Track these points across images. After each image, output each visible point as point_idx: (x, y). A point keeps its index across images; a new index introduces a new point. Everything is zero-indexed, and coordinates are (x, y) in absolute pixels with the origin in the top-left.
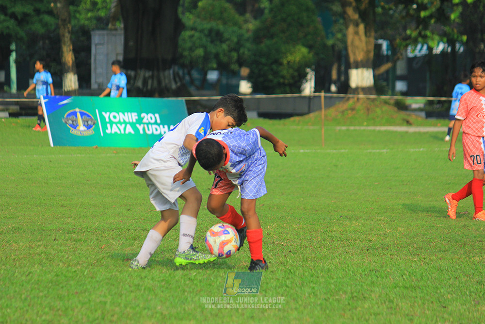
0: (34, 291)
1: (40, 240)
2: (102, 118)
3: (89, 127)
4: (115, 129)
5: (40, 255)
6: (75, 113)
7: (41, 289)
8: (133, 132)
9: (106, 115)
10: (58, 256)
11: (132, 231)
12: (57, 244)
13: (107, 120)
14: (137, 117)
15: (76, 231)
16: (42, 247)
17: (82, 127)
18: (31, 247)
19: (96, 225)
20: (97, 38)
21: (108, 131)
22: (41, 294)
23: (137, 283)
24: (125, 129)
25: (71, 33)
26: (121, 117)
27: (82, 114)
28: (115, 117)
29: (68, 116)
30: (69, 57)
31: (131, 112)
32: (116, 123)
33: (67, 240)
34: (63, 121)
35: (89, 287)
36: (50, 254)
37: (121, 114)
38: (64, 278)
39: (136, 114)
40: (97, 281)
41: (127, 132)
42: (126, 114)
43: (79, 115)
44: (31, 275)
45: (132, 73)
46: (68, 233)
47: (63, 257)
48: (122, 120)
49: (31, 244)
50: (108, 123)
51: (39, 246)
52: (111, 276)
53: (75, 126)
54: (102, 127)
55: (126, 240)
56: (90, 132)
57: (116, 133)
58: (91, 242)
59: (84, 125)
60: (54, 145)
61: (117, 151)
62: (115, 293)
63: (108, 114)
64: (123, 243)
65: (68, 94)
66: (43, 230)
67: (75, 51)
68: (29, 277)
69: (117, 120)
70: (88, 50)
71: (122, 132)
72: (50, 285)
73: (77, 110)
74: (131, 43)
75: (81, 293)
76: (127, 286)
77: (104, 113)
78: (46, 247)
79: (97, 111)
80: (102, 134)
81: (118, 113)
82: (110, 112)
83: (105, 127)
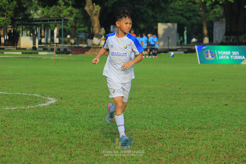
0: (194, 116)
1: (196, 97)
2: (218, 53)
3: (213, 57)
4: (222, 57)
5: (196, 103)
6: (207, 52)
7: (197, 115)
8: (229, 58)
9: (219, 52)
10: (202, 103)
11: (229, 94)
12: (202, 99)
13: (219, 54)
14: (230, 53)
15: (209, 94)
16: (196, 100)
17: (210, 57)
18: (192, 100)
19: (216, 92)
20: (216, 24)
21: (220, 58)
22: (197, 117)
23: (231, 113)
24: (226, 57)
25: (206, 22)
26: (225, 53)
27: (210, 52)
29: (205, 52)
30: (205, 31)
31: (228, 51)
32: (223, 55)
33: (205, 98)
34: (204, 54)
35: (214, 114)
36: (200, 102)
37: (225, 52)
38: (205, 111)
40: (217, 112)
41: (227, 58)
43: (209, 52)
44: (193, 110)
45: (228, 37)
46: (206, 95)
47: (204, 103)
49: (192, 99)
51: (195, 100)
52: (222, 110)
53: (207, 56)
55: (227, 97)
56: (213, 58)
57: (222, 59)
58: (214, 98)
59: (211, 56)
60: (200, 63)
61: (223, 65)
62: (224, 117)
64: (226, 99)
65: (205, 45)
66: (197, 94)
67: (208, 29)
68: (192, 110)
69: (223, 54)
70: (212, 29)
71: (225, 58)
72: (200, 113)
73: (209, 50)
74: (228, 26)
75: (211, 116)
76: (228, 114)
78: (198, 100)
79: (216, 51)
80: (217, 59)
81: (223, 51)
82: (221, 51)
83: (218, 57)
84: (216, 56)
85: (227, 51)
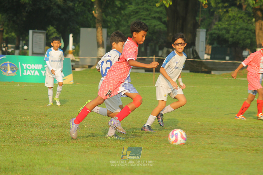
2: (22, 67)
3: (14, 71)
4: (28, 73)
8: (38, 74)
9: (24, 66)
13: (25, 68)
14: (42, 67)
21: (25, 74)
24: (34, 73)
26: (33, 66)
27: (11, 65)
28: (29, 66)
29: (2, 65)
31: (39, 64)
32: (29, 70)
37: (33, 65)
39: (41, 65)
41: (35, 74)
42: (36, 65)
48: (33, 68)
50: (25, 69)
54: (21, 72)
56: (14, 74)
57: (29, 75)
59: (11, 70)
63: (26, 65)
69: (30, 68)
71: (33, 74)
73: (8, 62)
77: (23, 65)
79: (19, 63)
80: (21, 75)
81: (31, 64)
82: (27, 64)
83: (23, 72)
84: (19, 72)
85: (37, 64)
